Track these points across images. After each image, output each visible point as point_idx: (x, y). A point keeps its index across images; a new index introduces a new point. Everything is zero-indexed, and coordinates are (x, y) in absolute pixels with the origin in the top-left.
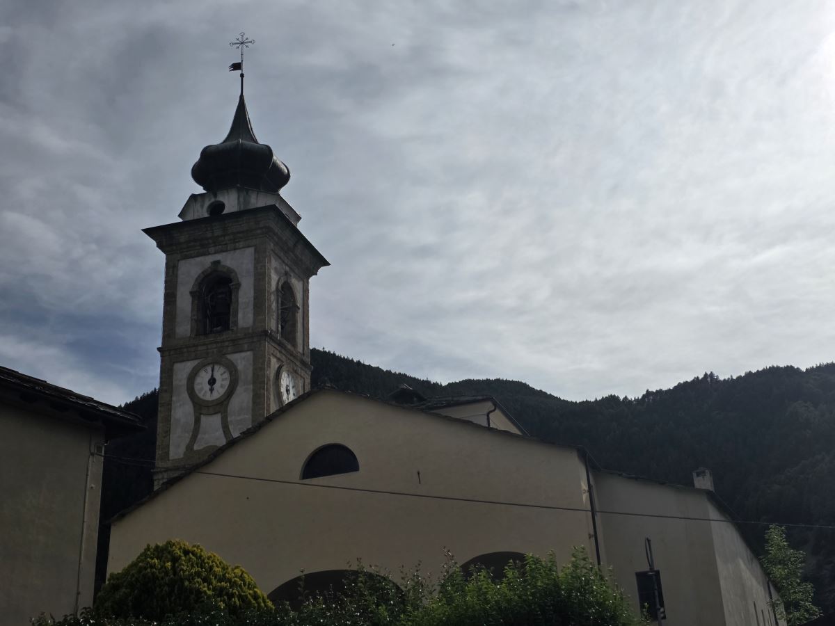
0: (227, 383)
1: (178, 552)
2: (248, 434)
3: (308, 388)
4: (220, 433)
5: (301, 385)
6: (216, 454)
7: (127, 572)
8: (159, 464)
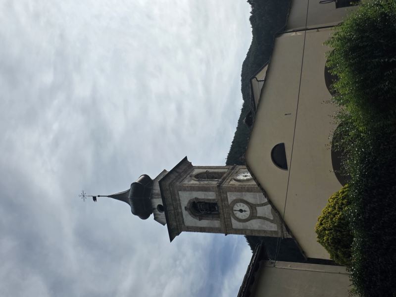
0: (242, 204)
1: (321, 228)
2: (266, 194)
3: (245, 167)
4: (265, 207)
5: (243, 170)
6: (275, 209)
7: (330, 251)
8: (279, 235)
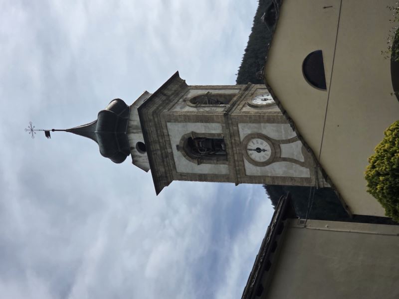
0: (260, 140)
1: (373, 172)
2: (294, 126)
3: (264, 86)
4: (293, 145)
5: (261, 91)
6: (307, 147)
7: (385, 205)
8: (313, 184)
